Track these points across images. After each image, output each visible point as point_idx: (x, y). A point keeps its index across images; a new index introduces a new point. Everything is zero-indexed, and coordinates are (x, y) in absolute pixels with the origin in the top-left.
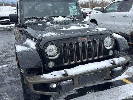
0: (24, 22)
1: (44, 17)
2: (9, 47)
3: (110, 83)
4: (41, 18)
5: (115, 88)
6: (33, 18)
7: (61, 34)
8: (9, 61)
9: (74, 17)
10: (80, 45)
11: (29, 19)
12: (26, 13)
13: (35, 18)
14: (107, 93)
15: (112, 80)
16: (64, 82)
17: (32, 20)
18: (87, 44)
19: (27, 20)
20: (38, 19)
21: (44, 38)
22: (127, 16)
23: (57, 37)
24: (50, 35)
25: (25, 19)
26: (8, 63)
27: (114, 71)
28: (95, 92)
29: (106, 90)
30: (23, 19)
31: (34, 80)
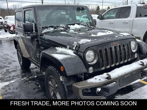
0: (42, 32)
1: (61, 25)
2: (4, 61)
3: (131, 86)
4: (58, 27)
5: (137, 89)
6: (50, 27)
7: (95, 40)
8: (14, 76)
9: (87, 24)
10: (113, 50)
11: (47, 28)
12: (43, 22)
13: (52, 27)
14: (133, 94)
15: (132, 83)
16: (110, 85)
17: (50, 29)
18: (118, 49)
19: (45, 30)
20: (55, 28)
21: (82, 44)
22: (127, 22)
23: (93, 43)
24: (86, 42)
25: (42, 28)
26: (15, 78)
27: (145, 71)
28: (122, 95)
29: (131, 93)
30: (40, 28)
31: (83, 85)
